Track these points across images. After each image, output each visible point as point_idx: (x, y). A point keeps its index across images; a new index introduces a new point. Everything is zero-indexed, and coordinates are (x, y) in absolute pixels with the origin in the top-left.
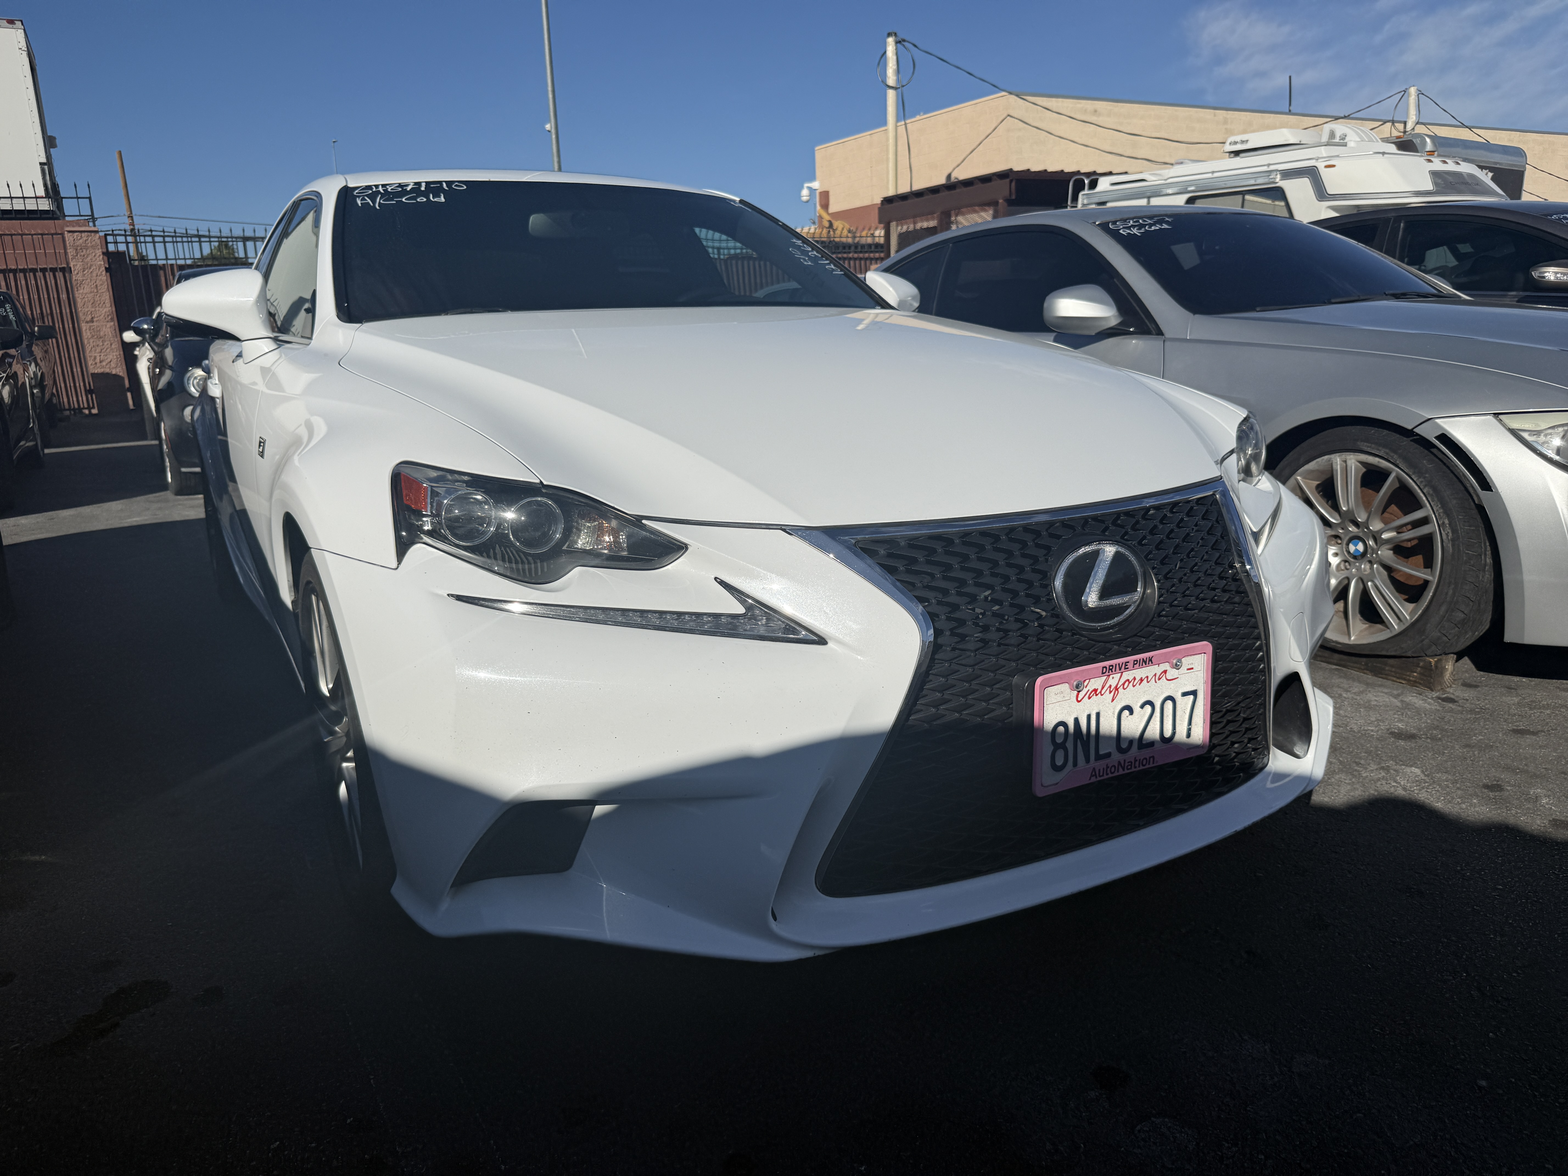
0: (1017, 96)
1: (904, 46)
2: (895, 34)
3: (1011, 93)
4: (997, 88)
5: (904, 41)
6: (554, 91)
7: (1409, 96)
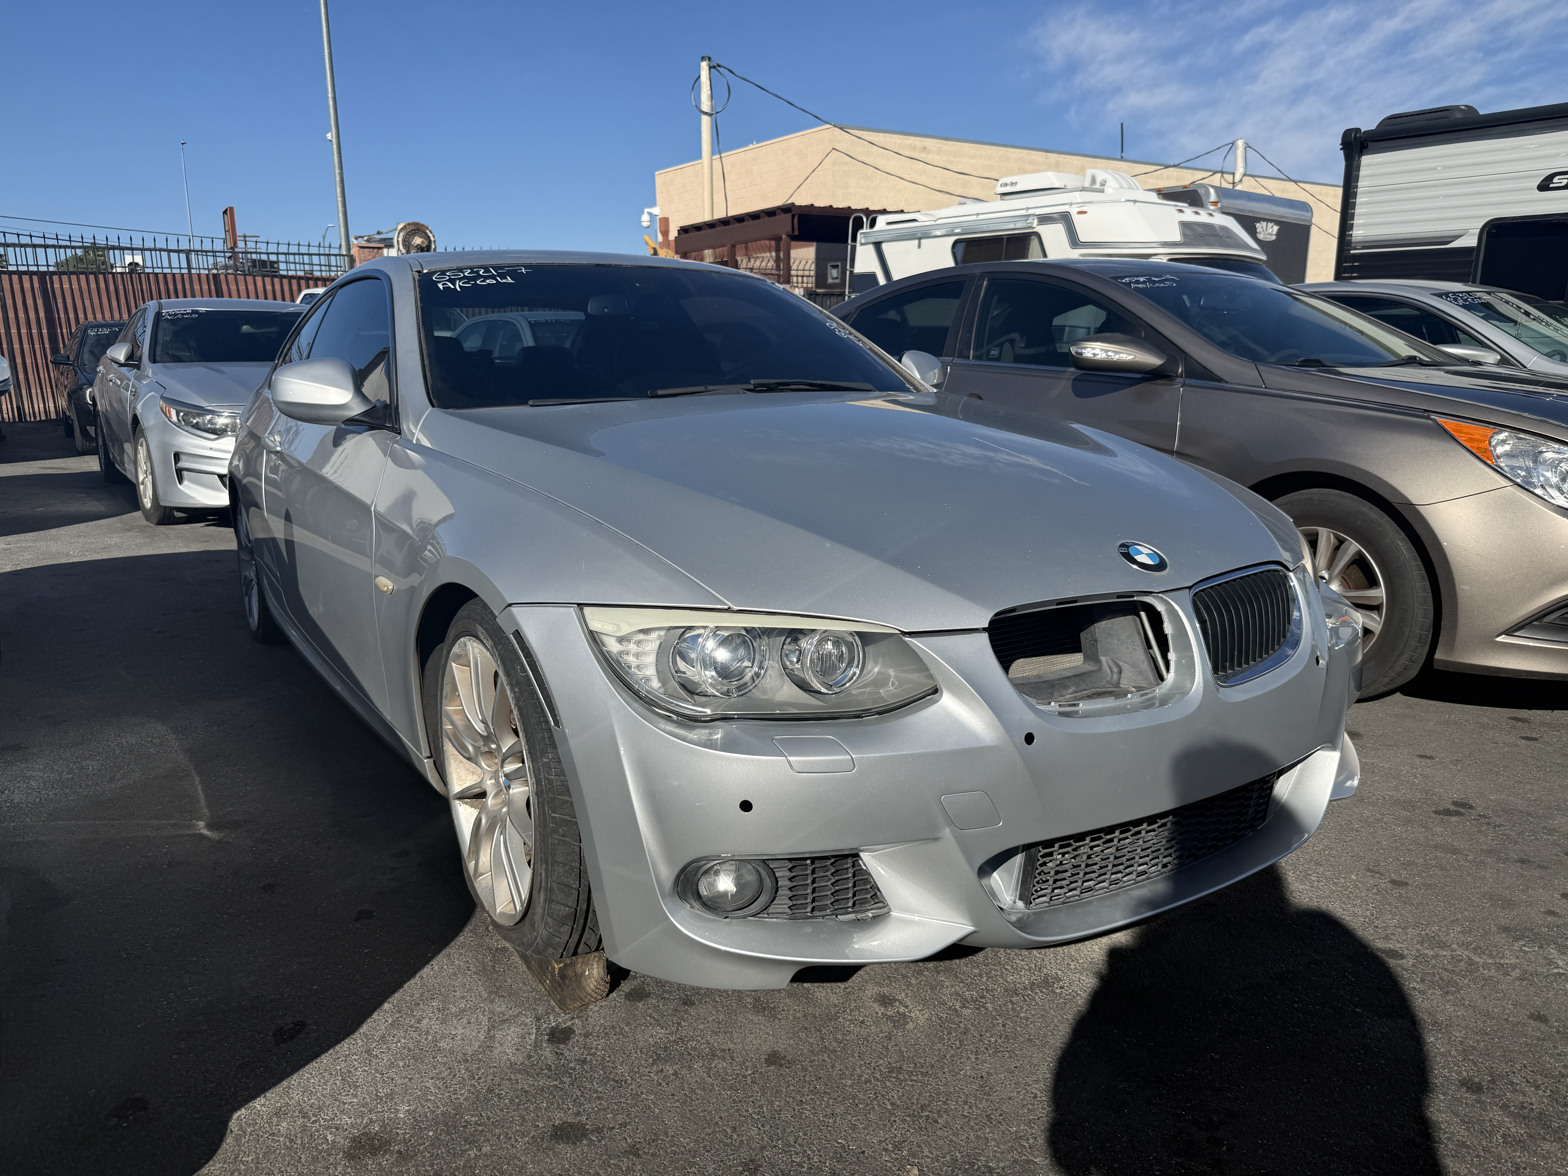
0: (841, 128)
1: (718, 71)
2: (709, 59)
3: (835, 126)
4: (820, 120)
5: (719, 66)
6: (334, 98)
7: (1236, 148)
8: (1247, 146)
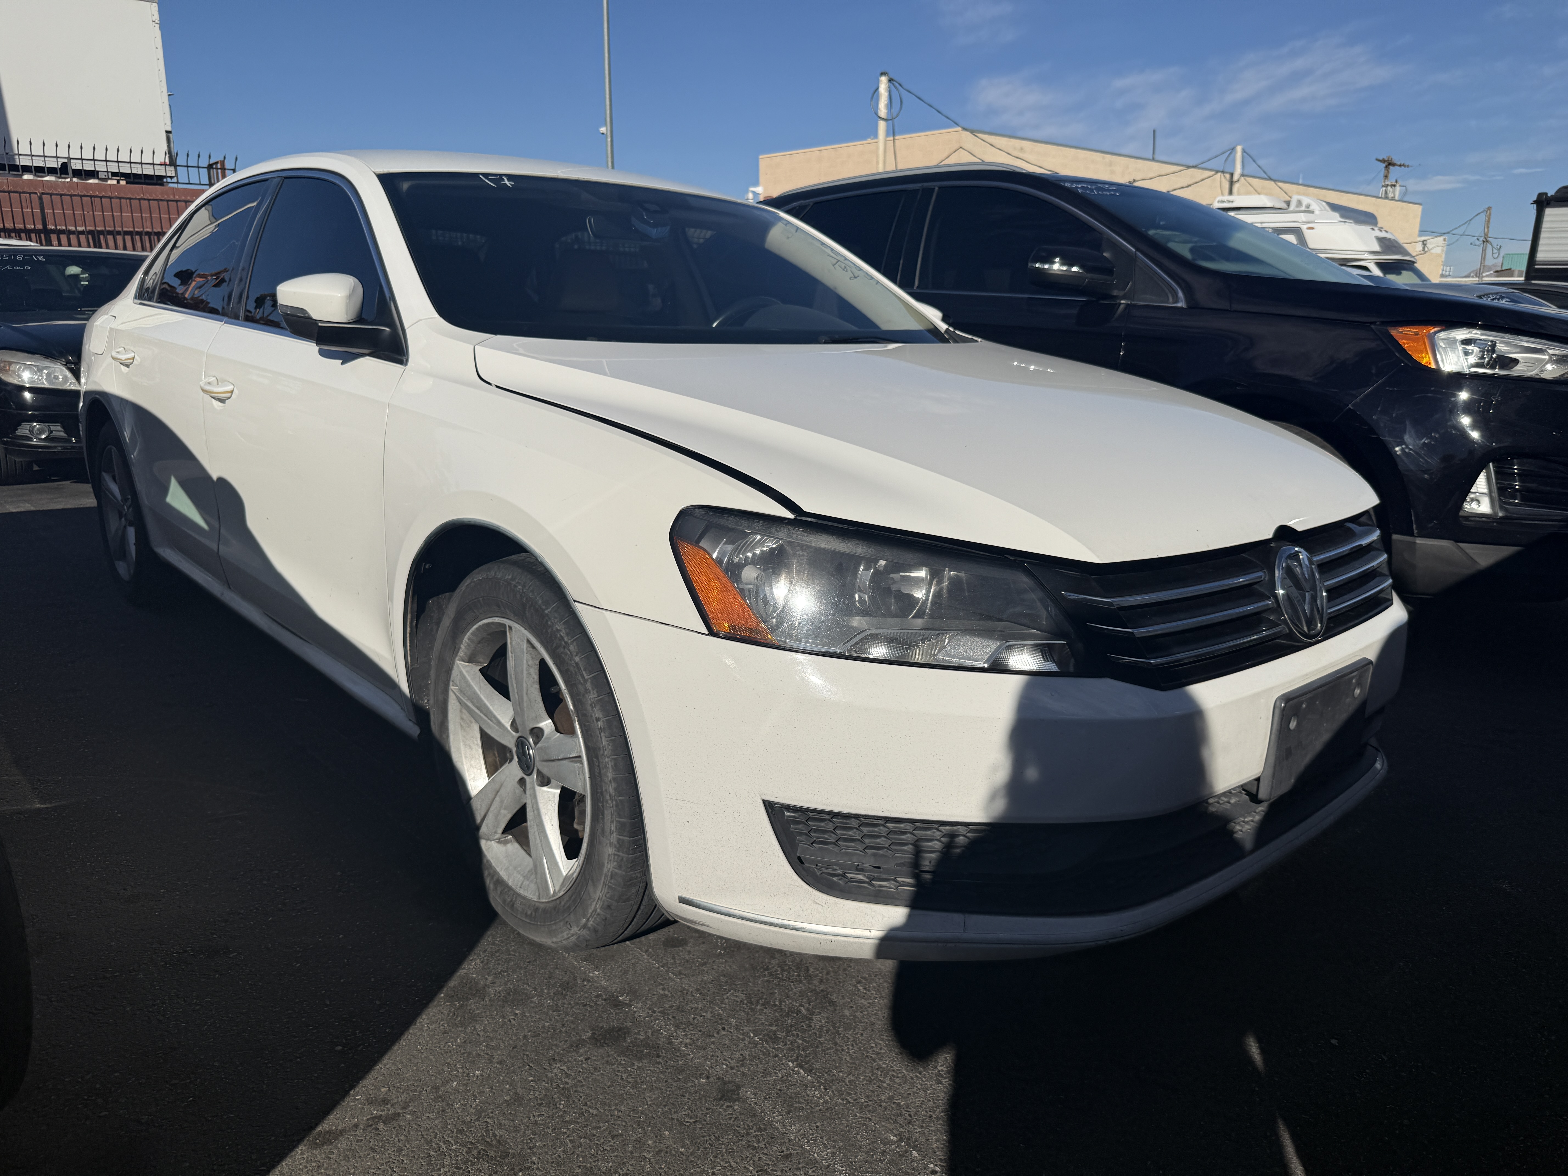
1: (892, 84)
2: (887, 74)
3: (964, 129)
5: (893, 80)
7: (1236, 153)
8: (1244, 151)
